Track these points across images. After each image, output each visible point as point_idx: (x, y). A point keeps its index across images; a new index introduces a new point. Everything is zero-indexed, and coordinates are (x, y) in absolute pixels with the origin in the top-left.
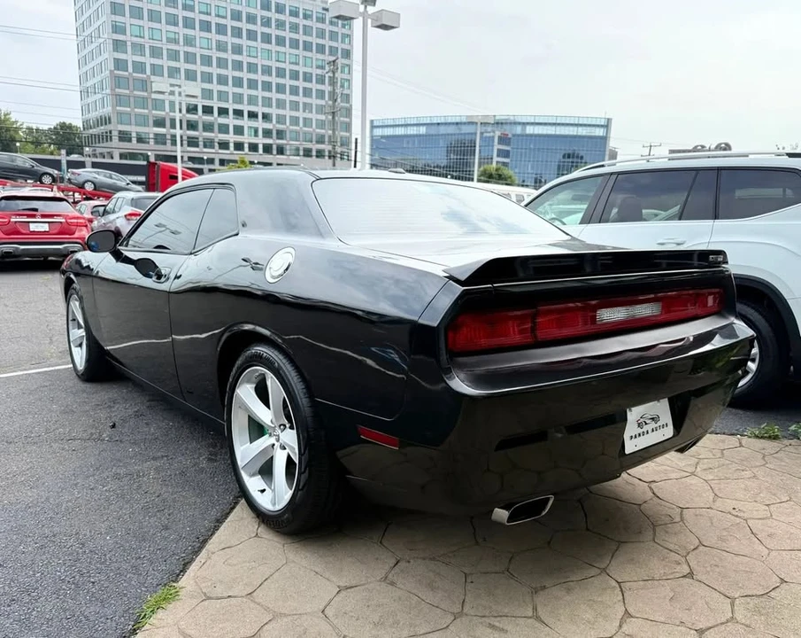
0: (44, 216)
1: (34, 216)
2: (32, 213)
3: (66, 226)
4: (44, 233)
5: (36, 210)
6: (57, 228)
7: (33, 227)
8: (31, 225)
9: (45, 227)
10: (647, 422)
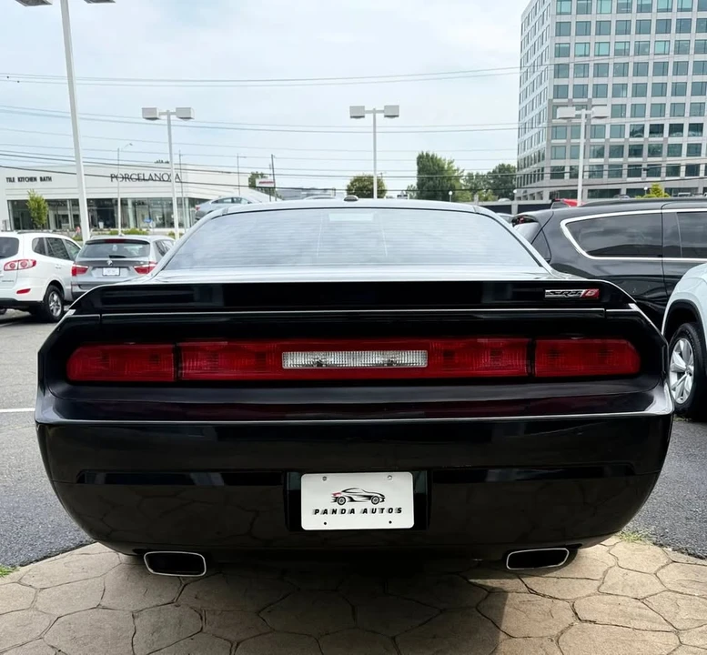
10: (355, 498)
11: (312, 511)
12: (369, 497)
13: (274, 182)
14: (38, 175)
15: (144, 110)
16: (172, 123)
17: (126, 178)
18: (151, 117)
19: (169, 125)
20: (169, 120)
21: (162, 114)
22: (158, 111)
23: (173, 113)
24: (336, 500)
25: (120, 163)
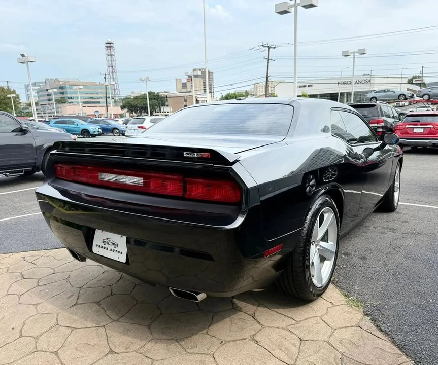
0: (421, 125)
1: (416, 125)
2: (416, 123)
3: (434, 129)
4: (421, 133)
5: (419, 121)
6: (428, 131)
7: (415, 131)
8: (415, 129)
9: (422, 131)
10: (109, 243)
11: (95, 245)
12: (114, 244)
13: (422, 80)
14: (307, 85)
15: (343, 52)
16: (356, 57)
17: (345, 83)
18: (346, 55)
19: (354, 58)
20: (354, 56)
21: (351, 53)
22: (349, 52)
23: (356, 52)
24: (104, 242)
25: (342, 77)
